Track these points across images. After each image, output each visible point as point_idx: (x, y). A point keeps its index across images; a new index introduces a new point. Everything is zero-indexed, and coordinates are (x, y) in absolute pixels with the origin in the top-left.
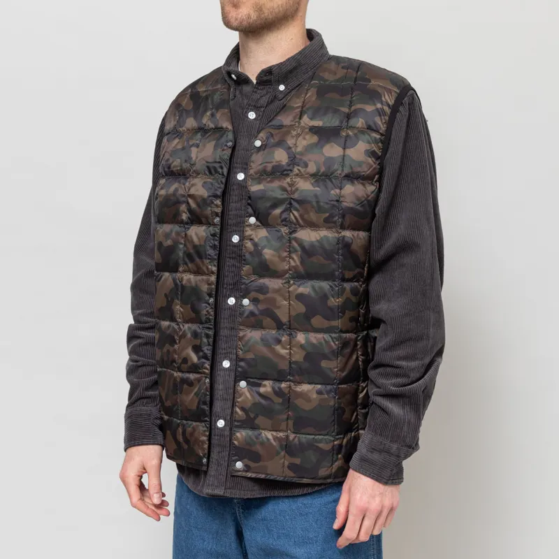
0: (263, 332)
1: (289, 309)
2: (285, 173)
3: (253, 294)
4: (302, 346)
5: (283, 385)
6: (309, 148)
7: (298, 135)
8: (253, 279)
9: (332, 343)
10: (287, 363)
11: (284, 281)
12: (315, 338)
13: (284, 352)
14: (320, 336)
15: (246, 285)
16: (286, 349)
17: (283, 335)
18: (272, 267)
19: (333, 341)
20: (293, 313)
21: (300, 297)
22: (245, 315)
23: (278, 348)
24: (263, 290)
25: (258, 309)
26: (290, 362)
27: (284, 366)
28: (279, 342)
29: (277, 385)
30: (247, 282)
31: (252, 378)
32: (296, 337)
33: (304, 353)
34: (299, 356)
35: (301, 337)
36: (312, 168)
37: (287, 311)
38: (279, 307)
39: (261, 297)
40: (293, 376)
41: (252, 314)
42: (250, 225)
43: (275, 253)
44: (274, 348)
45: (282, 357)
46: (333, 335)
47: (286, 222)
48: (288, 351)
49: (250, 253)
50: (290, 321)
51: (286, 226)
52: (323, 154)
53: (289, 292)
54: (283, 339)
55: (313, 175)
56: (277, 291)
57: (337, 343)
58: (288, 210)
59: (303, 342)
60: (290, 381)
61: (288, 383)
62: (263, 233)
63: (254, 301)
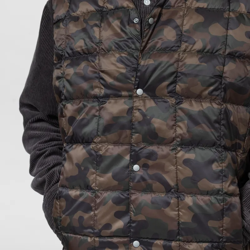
0: (153, 195)
1: (177, 173)
2: (174, 48)
3: (143, 160)
4: (190, 208)
5: (173, 244)
6: (196, 28)
7: (184, 16)
8: (142, 146)
9: (218, 205)
10: (176, 223)
11: (172, 148)
12: (202, 200)
13: (173, 214)
14: (206, 198)
15: (137, 152)
16: (175, 211)
17: (172, 198)
18: (161, 135)
19: (219, 203)
20: (181, 177)
21: (186, 162)
22: (136, 180)
23: (168, 210)
24: (151, 156)
25: (148, 174)
26: (179, 223)
27: (173, 227)
28: (168, 204)
29: (168, 243)
30: (137, 149)
31: (144, 238)
32: (184, 199)
33: (193, 214)
34: (186, 217)
35: (189, 200)
36: (199, 46)
37: (175, 175)
38: (167, 172)
39: (150, 163)
40: (182, 236)
41: (143, 179)
42: (137, 96)
43: (163, 122)
44: (164, 210)
45: (172, 219)
46: (218, 198)
47: (173, 93)
48: (177, 213)
49: (139, 122)
50: (177, 185)
51: (172, 97)
52: (209, 33)
53: (176, 157)
54: (172, 201)
55: (199, 52)
56: (165, 157)
57: (222, 204)
58: (174, 82)
59: (191, 204)
60: (179, 240)
61: (178, 242)
62: (150, 103)
63: (144, 166)
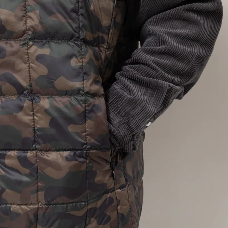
0: (3, 99)
1: (29, 72)
4: (46, 111)
5: (29, 154)
9: (79, 106)
10: (31, 130)
11: (22, 43)
12: (61, 102)
13: (27, 119)
14: (66, 99)
16: (29, 115)
17: (25, 101)
18: (8, 28)
19: (80, 104)
20: (35, 76)
21: (40, 58)
23: (21, 115)
26: (34, 129)
27: (28, 134)
28: (21, 108)
29: (23, 154)
32: (39, 102)
33: (51, 118)
34: (42, 123)
35: (45, 103)
37: (27, 74)
38: (18, 71)
40: (39, 144)
43: (10, 12)
44: (16, 116)
45: (26, 125)
46: (79, 98)
48: (31, 118)
50: (30, 85)
53: (28, 54)
54: (25, 105)
56: (14, 54)
57: (84, 105)
59: (47, 106)
60: (36, 149)
61: (34, 152)
